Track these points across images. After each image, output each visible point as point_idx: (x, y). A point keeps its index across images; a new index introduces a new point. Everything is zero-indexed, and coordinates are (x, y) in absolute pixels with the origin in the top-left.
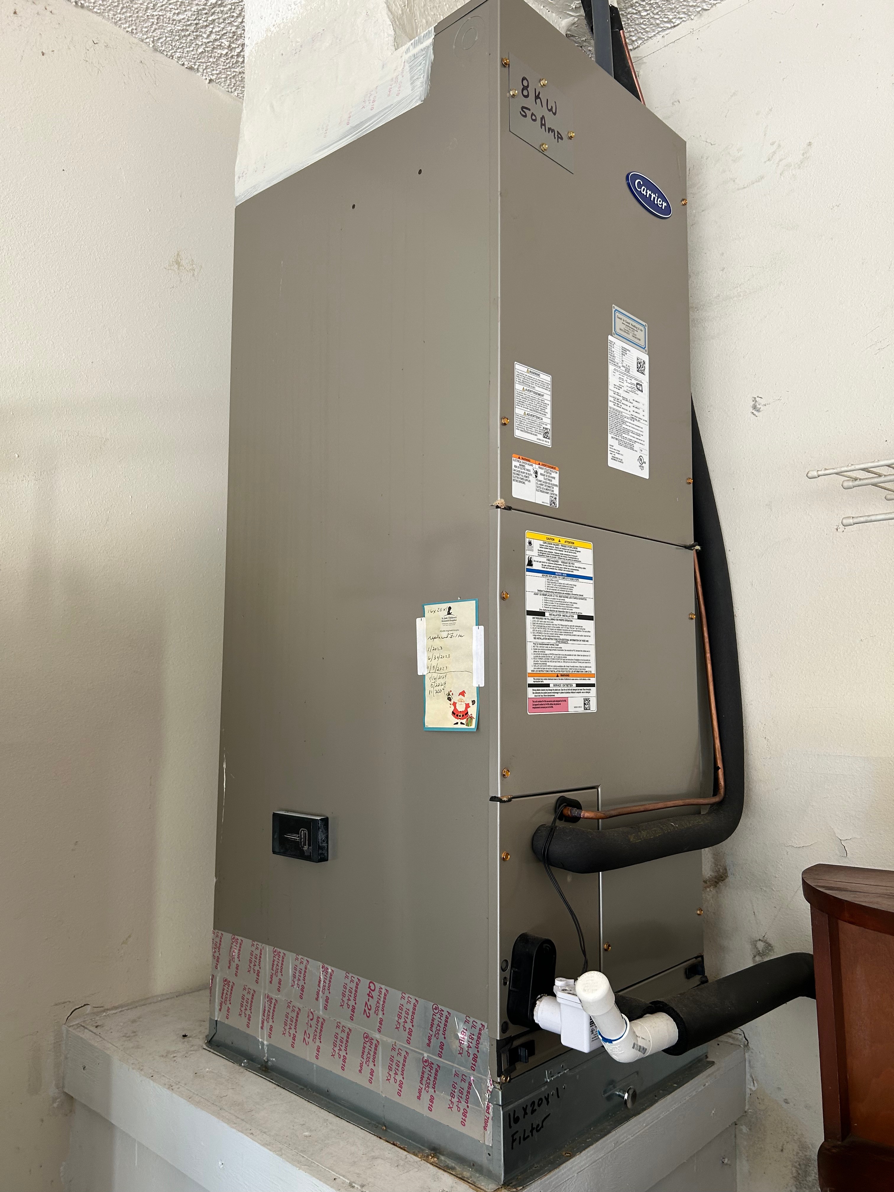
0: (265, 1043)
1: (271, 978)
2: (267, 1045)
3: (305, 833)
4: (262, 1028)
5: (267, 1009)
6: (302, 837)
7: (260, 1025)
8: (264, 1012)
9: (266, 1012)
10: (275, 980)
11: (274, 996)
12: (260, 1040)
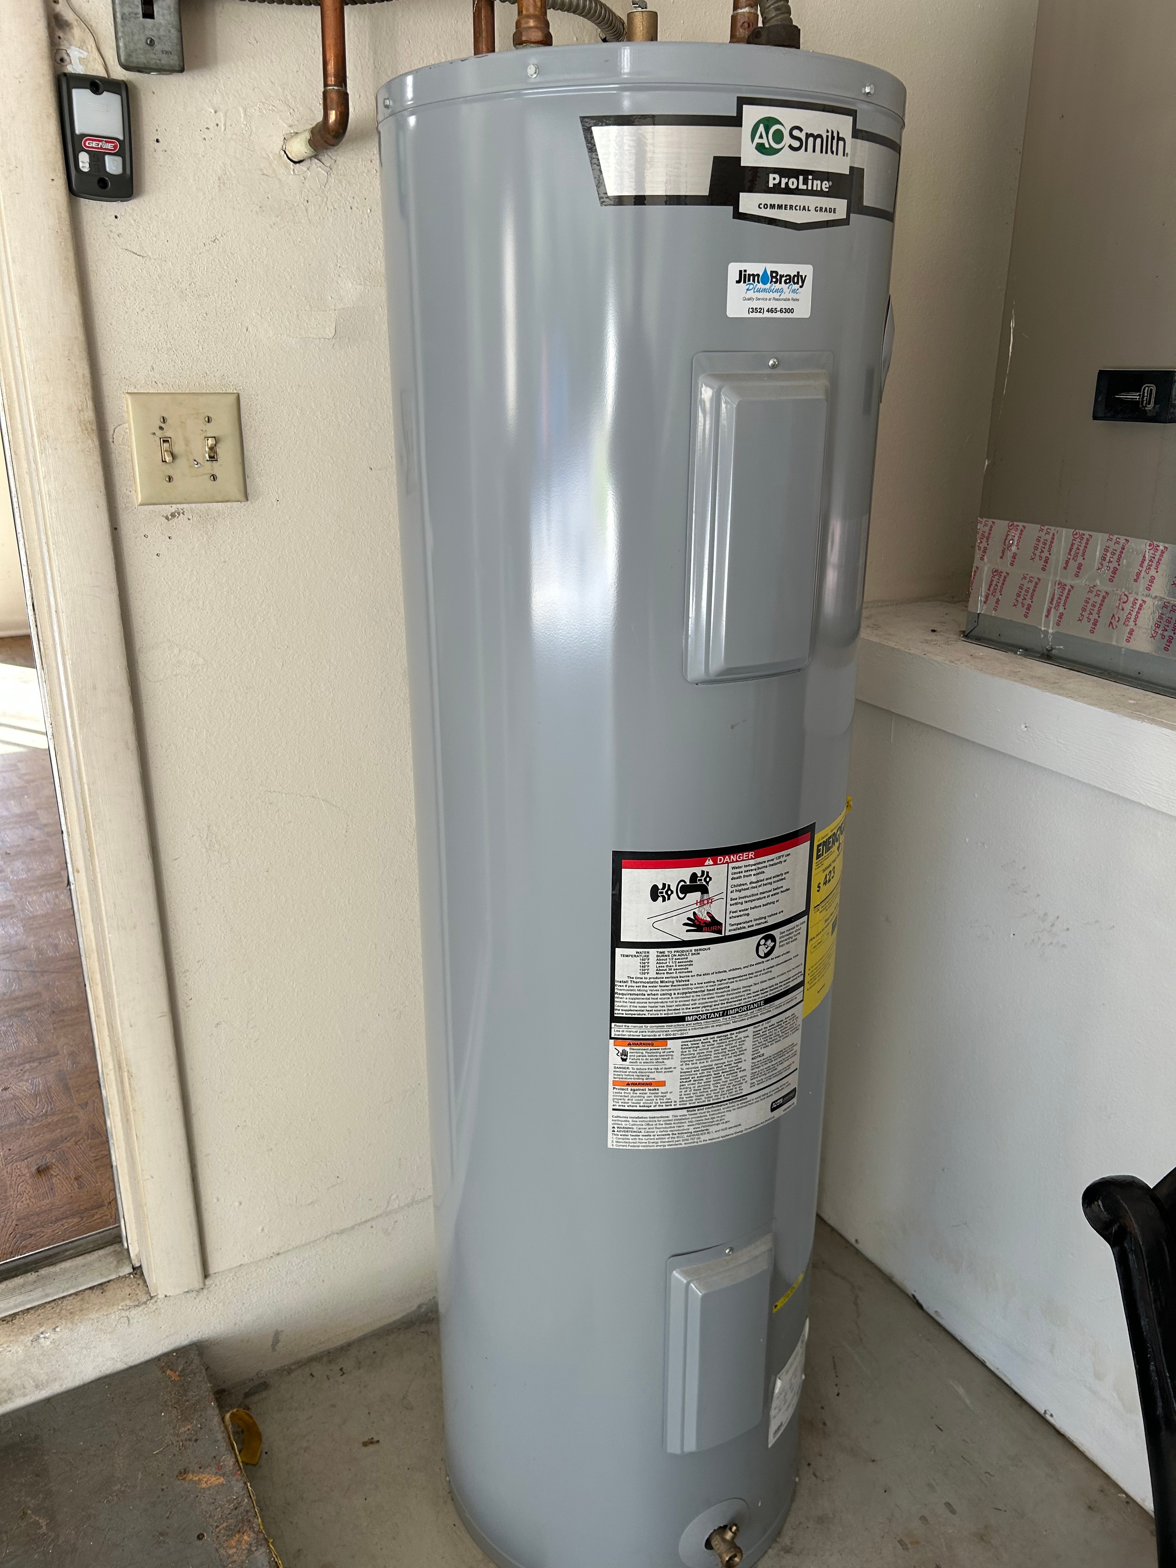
0: (1051, 631)
1: (1067, 562)
2: (1053, 634)
3: (1151, 390)
4: (1047, 616)
5: (1056, 597)
6: (1146, 394)
7: (1045, 613)
8: (1052, 600)
9: (1055, 600)
10: (1073, 565)
11: (1069, 582)
12: (1043, 629)
